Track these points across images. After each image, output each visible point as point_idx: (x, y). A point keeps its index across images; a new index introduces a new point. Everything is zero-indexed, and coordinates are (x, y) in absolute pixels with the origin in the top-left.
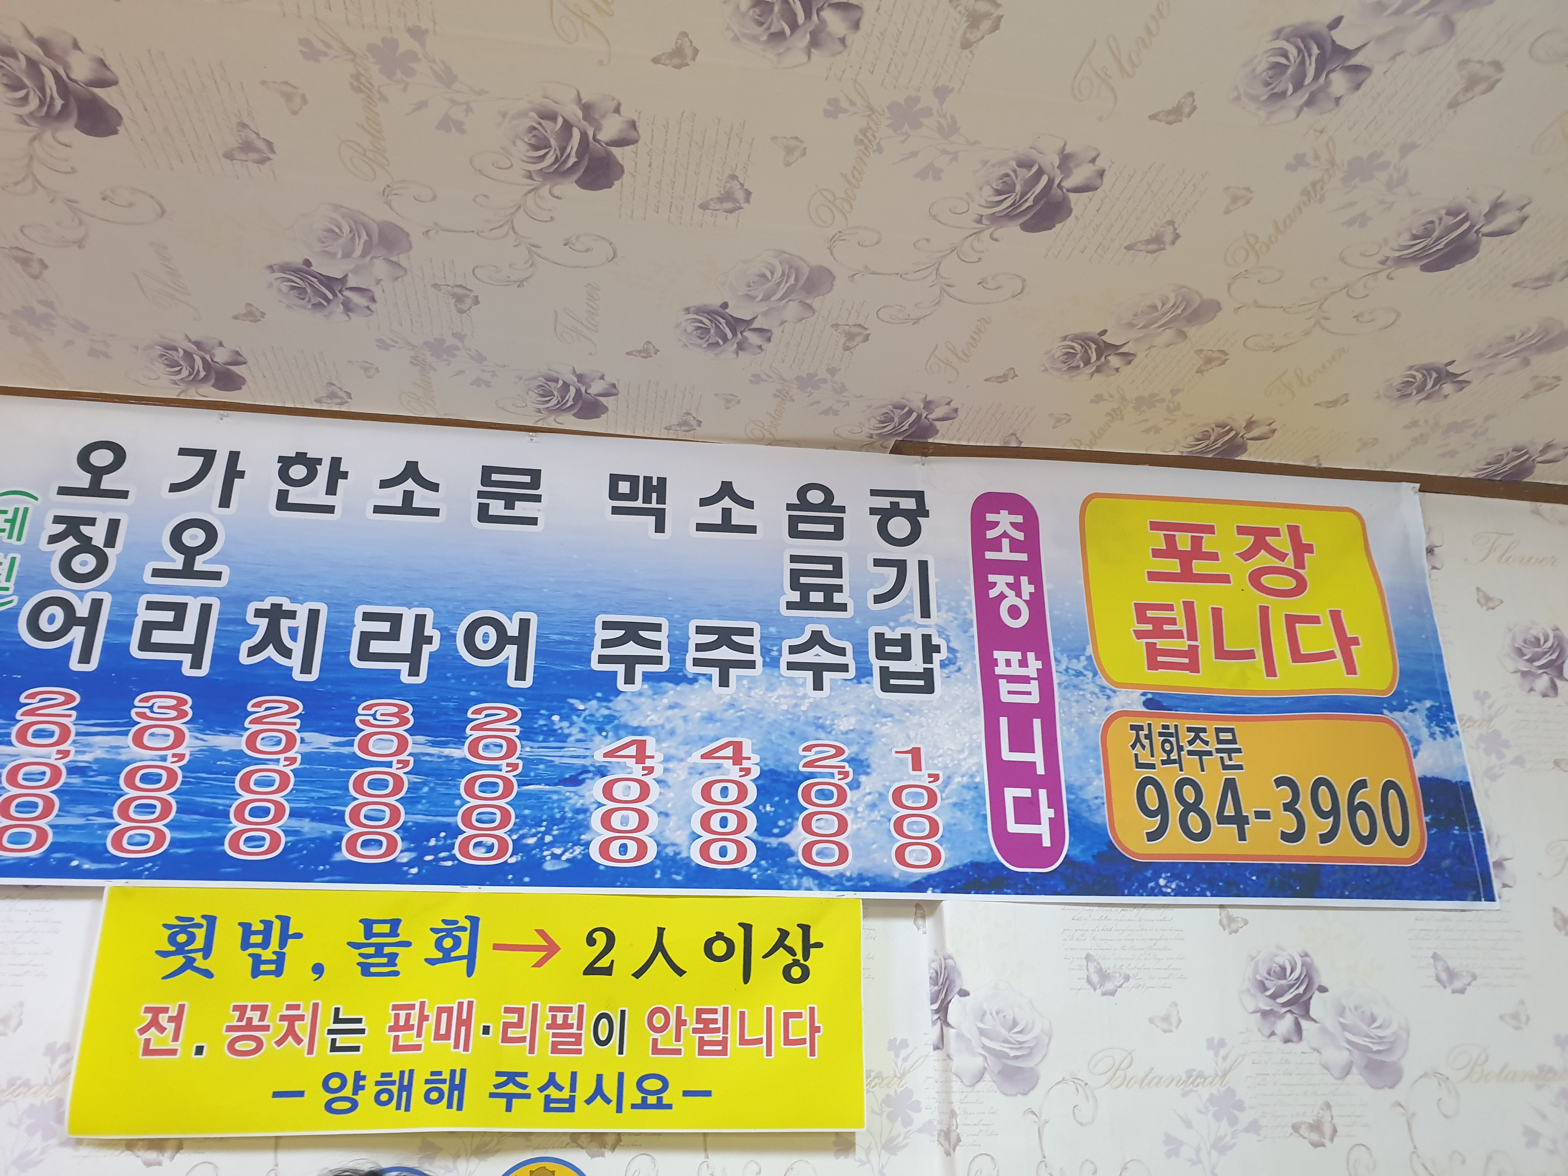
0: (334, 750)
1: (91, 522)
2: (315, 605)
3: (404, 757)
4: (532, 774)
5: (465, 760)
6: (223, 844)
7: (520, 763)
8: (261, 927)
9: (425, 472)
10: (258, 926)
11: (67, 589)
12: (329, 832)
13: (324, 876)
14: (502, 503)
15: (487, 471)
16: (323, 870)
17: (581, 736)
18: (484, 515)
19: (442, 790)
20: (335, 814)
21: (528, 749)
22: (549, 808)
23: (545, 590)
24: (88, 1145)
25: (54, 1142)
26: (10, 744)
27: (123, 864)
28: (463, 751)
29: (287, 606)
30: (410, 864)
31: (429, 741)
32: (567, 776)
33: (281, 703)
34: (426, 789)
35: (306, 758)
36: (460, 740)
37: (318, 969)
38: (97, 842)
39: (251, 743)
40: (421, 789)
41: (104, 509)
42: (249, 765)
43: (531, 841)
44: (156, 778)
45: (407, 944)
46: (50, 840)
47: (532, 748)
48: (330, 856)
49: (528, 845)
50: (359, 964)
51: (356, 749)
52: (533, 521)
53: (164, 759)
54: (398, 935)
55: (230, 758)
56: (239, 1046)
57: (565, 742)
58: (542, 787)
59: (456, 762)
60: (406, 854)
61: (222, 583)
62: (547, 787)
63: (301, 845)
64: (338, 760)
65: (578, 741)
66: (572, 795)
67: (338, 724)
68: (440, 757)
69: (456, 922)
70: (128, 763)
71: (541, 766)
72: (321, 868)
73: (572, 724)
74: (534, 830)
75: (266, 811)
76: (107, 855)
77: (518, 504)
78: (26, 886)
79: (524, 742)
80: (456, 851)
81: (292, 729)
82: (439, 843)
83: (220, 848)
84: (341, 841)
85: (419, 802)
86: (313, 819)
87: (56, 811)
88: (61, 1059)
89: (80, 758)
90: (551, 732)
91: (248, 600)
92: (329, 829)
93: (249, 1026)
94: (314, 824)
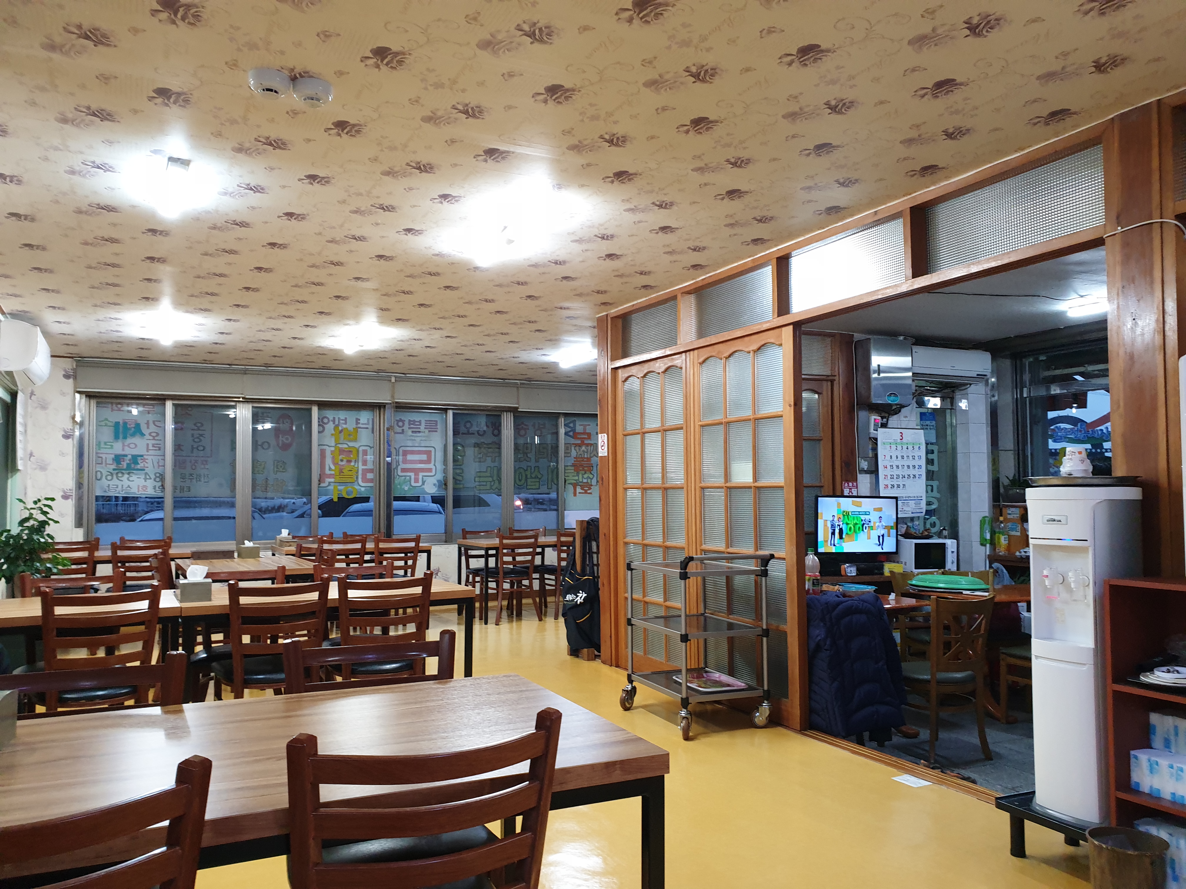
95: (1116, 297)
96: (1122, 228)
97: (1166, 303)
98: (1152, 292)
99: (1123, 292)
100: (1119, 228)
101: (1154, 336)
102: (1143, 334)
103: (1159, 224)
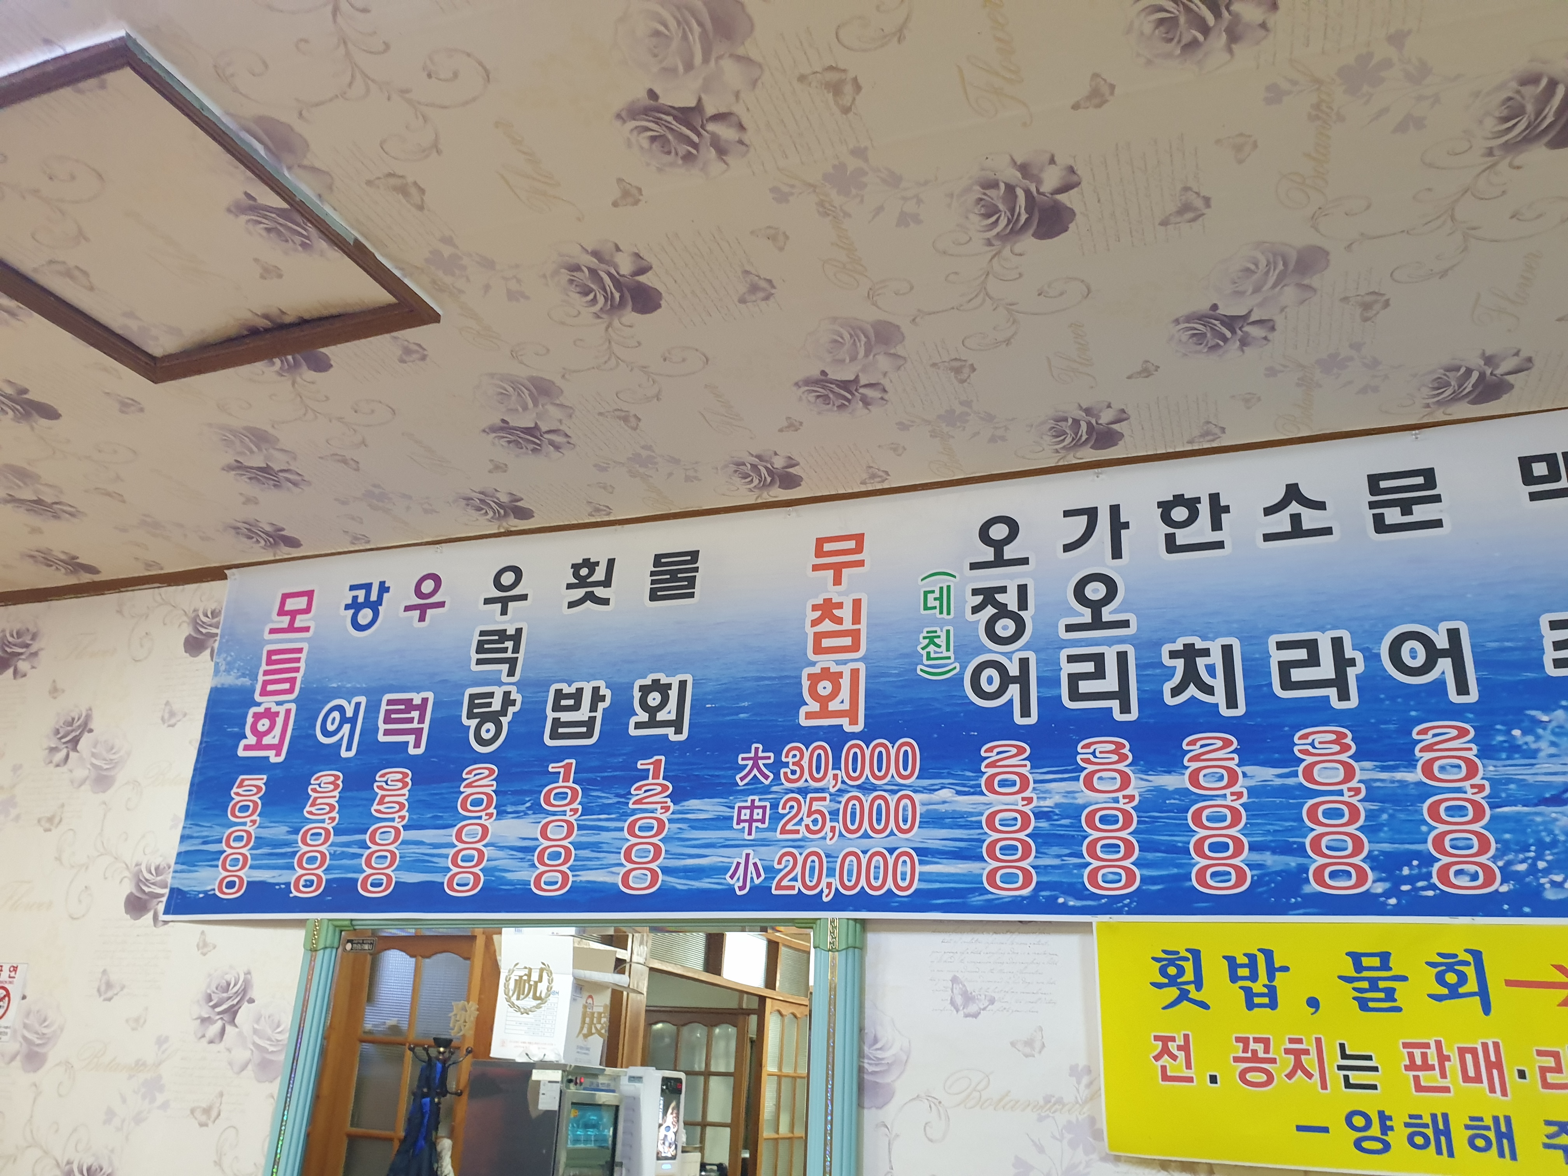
0: (1279, 782)
1: (1003, 590)
2: (1227, 641)
3: (1353, 784)
4: (1503, 795)
5: (1420, 784)
6: (1191, 880)
7: (1487, 784)
8: (1246, 960)
9: (1307, 492)
10: (1242, 960)
11: (996, 652)
12: (1293, 864)
13: (1298, 909)
14: (1398, 510)
15: (1374, 481)
16: (1295, 903)
17: (1553, 750)
18: (1380, 526)
19: (1402, 816)
20: (1295, 846)
21: (1491, 768)
22: (1533, 832)
23: (1469, 596)
24: (1125, 1161)
25: (1095, 1156)
26: (982, 793)
27: (1103, 901)
28: (1417, 773)
29: (1200, 644)
30: (1387, 894)
31: (1377, 766)
32: (1547, 795)
33: (1215, 738)
34: (1385, 816)
35: (1251, 791)
36: (1411, 764)
37: (1313, 1003)
38: (1074, 880)
39: (1194, 778)
40: (1378, 816)
41: (1012, 577)
42: (1196, 802)
43: (1522, 867)
44: (1113, 819)
45: (1404, 979)
46: (1035, 879)
47: (1495, 766)
48: (1299, 888)
49: (1518, 872)
50: (1354, 998)
51: (1301, 779)
52: (1438, 523)
53: (1116, 800)
54: (1390, 969)
55: (1177, 797)
56: (1250, 1076)
57: (1535, 758)
58: (1519, 808)
59: (1412, 786)
60: (1379, 884)
61: (1132, 630)
62: (1525, 808)
63: (1267, 878)
64: (1284, 791)
65: (1552, 756)
66: (1559, 816)
67: (1277, 755)
68: (1393, 782)
69: (1455, 956)
70: (1085, 807)
71: (1512, 786)
72: (1293, 900)
73: (1538, 738)
74: (1521, 856)
75: (1225, 847)
76: (1087, 893)
77: (1415, 508)
78: (1021, 922)
79: (1486, 761)
80: (1435, 880)
81: (1232, 764)
82: (1413, 872)
83: (1188, 884)
84: (1307, 873)
85: (1380, 830)
86: (1274, 852)
87: (1033, 853)
88: (1085, 1080)
89: (1042, 803)
90: (1514, 749)
91: (1159, 644)
92: (1292, 862)
93: (1255, 1058)
94: (1277, 858)
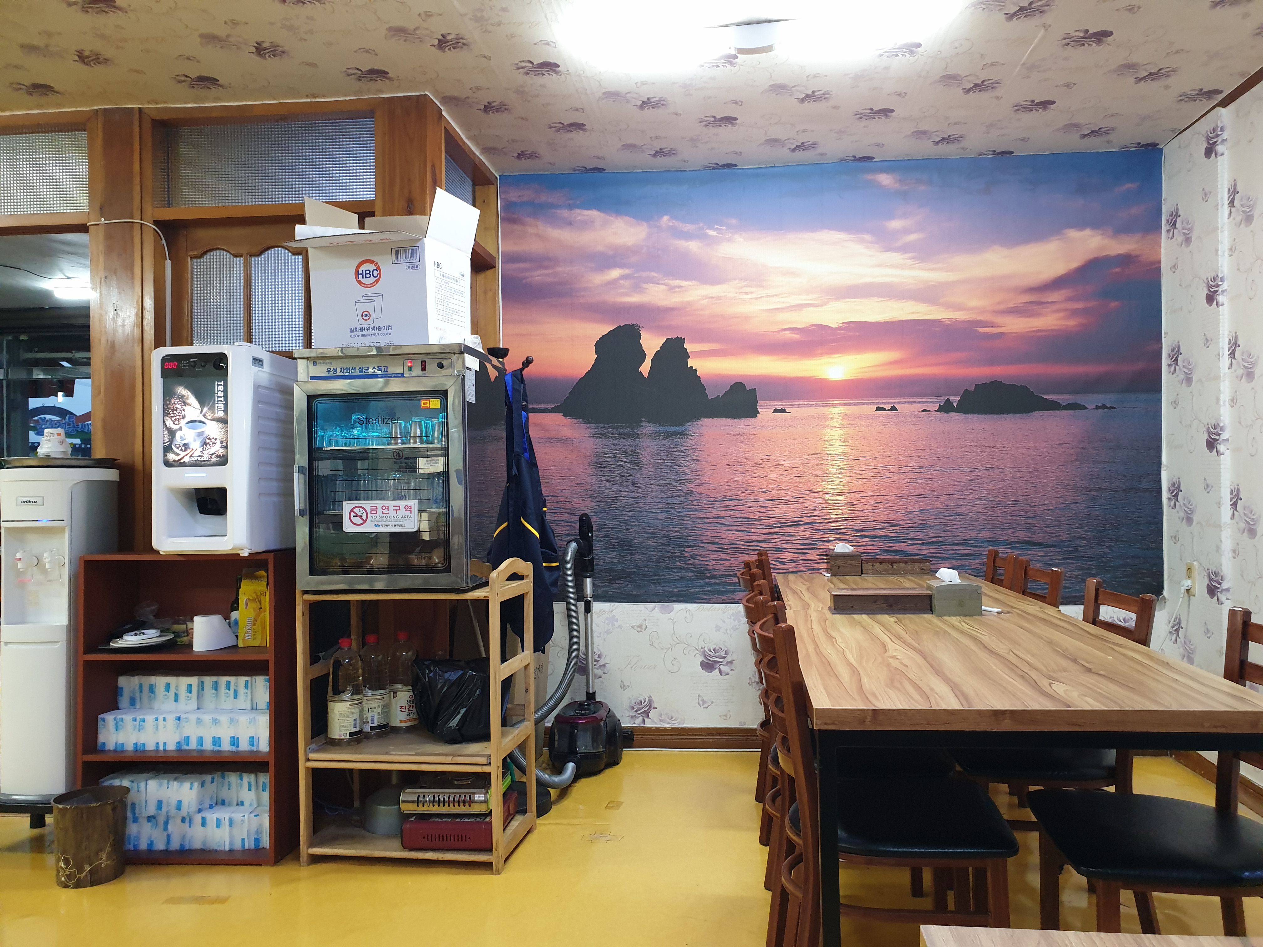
95: (98, 286)
96: (105, 220)
97: (144, 300)
98: (133, 287)
99: (105, 281)
100: (103, 219)
101: (134, 329)
102: (123, 326)
103: (140, 226)
